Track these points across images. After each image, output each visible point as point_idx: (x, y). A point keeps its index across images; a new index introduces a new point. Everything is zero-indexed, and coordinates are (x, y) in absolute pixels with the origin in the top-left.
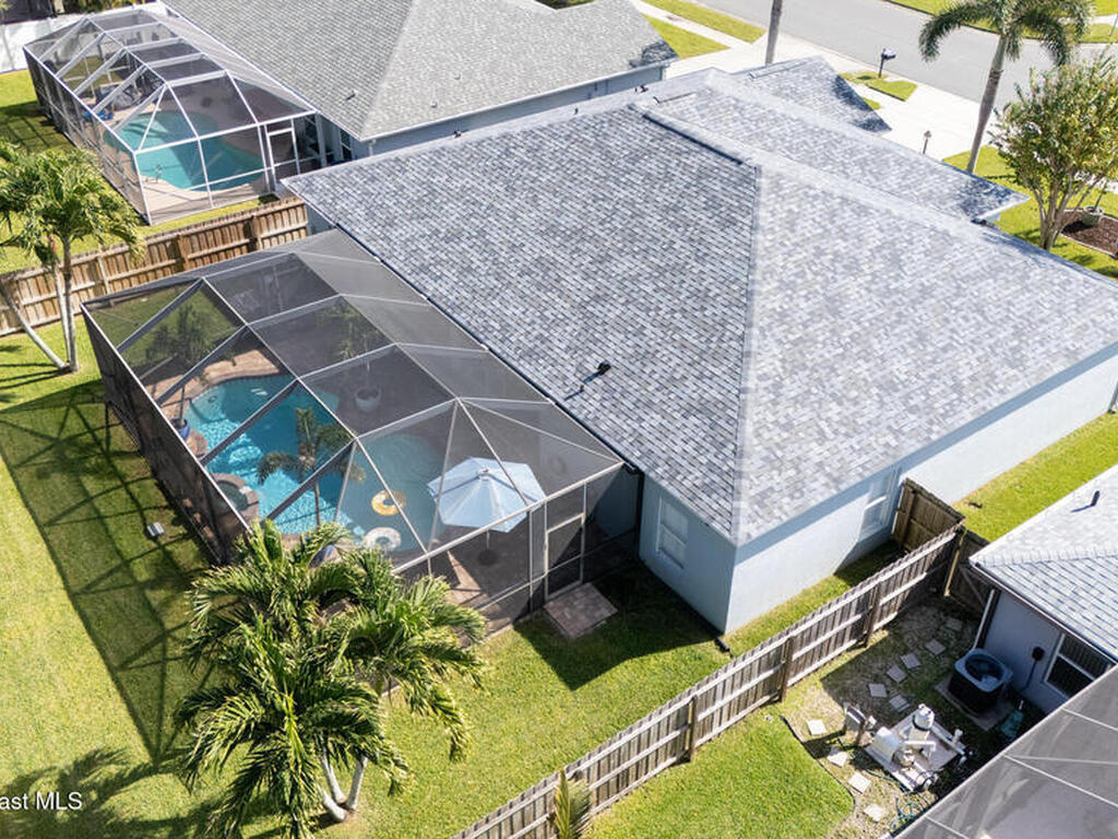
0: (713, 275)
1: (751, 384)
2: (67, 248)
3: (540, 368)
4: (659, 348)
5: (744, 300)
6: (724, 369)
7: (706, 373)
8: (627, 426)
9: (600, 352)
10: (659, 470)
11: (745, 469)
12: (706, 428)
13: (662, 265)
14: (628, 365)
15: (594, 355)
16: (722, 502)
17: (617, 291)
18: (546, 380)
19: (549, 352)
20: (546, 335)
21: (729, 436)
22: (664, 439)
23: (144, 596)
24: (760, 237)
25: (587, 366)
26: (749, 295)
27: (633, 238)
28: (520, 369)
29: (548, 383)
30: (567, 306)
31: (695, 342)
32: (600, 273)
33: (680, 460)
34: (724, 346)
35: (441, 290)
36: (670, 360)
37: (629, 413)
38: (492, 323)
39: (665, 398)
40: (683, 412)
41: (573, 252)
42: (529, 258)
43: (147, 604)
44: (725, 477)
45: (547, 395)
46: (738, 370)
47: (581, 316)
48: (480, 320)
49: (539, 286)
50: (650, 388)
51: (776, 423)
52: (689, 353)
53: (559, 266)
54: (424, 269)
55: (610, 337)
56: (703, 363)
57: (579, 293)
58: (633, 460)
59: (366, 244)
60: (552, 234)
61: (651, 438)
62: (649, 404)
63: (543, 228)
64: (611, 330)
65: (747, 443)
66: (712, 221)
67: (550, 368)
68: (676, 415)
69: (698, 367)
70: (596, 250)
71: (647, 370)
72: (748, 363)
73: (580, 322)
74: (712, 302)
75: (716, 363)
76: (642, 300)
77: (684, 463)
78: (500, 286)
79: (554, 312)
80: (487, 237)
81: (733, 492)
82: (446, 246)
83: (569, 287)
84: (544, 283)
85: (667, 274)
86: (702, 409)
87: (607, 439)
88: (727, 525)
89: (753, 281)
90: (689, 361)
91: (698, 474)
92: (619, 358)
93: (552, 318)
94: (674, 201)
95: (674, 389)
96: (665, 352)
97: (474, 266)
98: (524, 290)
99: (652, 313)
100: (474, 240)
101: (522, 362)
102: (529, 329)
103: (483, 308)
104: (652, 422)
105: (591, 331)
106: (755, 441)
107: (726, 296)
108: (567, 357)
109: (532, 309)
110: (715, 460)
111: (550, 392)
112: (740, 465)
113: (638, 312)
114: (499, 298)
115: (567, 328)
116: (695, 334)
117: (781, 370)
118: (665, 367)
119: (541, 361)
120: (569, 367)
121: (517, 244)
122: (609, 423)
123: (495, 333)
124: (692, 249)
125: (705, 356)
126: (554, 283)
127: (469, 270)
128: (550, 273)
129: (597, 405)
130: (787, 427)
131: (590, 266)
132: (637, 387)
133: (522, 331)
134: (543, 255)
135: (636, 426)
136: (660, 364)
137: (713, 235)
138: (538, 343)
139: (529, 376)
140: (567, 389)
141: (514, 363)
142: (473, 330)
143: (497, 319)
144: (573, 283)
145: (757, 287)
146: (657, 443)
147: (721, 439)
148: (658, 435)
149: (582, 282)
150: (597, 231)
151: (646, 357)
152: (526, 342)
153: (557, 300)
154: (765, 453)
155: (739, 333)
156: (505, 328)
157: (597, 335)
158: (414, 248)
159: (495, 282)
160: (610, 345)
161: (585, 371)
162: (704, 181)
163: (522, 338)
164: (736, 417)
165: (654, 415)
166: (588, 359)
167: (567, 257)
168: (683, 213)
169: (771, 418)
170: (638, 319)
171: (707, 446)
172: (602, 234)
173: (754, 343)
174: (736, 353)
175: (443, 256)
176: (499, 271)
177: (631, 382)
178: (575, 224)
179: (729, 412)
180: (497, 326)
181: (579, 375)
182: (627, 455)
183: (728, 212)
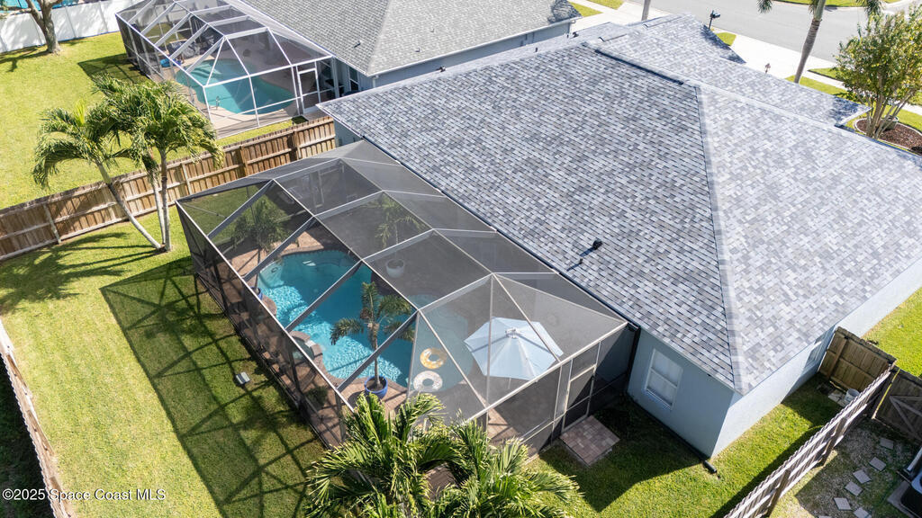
0: (675, 169)
1: (726, 257)
2: (163, 158)
3: (542, 245)
4: (640, 228)
5: (706, 189)
6: (701, 245)
7: (686, 248)
8: (626, 292)
9: (590, 231)
10: (660, 329)
11: (736, 328)
12: (695, 293)
13: (631, 162)
14: (617, 242)
15: (585, 234)
16: (721, 356)
17: (596, 183)
18: (549, 255)
19: (548, 232)
20: (543, 218)
21: (716, 301)
22: (659, 302)
23: (239, 435)
24: (709, 139)
25: (582, 242)
26: (710, 184)
27: (603, 142)
28: (526, 246)
29: (551, 257)
30: (556, 195)
31: (671, 222)
32: (580, 169)
33: (677, 321)
34: (697, 225)
35: (452, 184)
36: (651, 238)
37: (625, 281)
38: (497, 209)
39: (654, 269)
40: (672, 280)
41: (555, 154)
42: (519, 159)
43: (242, 442)
44: (720, 335)
45: (551, 267)
46: (713, 245)
47: (570, 203)
48: (487, 208)
49: (531, 181)
50: (640, 261)
51: (751, 288)
52: (668, 232)
53: (545, 164)
54: (436, 169)
55: (598, 220)
56: (681, 240)
57: (564, 185)
58: (635, 320)
59: (388, 151)
60: (535, 140)
61: (648, 302)
62: (641, 274)
63: (527, 136)
64: (597, 214)
65: (733, 306)
66: (666, 128)
67: (550, 245)
68: (665, 282)
69: (678, 243)
70: (574, 152)
71: (635, 246)
72: (721, 239)
73: (570, 208)
74: (680, 191)
75: (692, 240)
76: (619, 190)
77: (681, 323)
78: (499, 181)
79: (546, 200)
80: (484, 144)
81: (730, 348)
82: (452, 151)
83: (556, 181)
84: (535, 178)
85: (637, 169)
86: (688, 277)
87: (609, 302)
88: (730, 377)
89: (711, 174)
90: (669, 238)
91: (695, 333)
92: (608, 236)
93: (546, 205)
94: (632, 113)
95: (660, 261)
96: (646, 231)
97: (476, 166)
98: (519, 183)
99: (630, 200)
100: (473, 146)
101: (526, 240)
102: (528, 214)
103: (487, 198)
104: (646, 289)
105: (581, 215)
106: (739, 305)
107: (689, 185)
108: (563, 236)
109: (528, 198)
110: (707, 321)
111: (553, 264)
112: (731, 324)
113: (617, 199)
114: (499, 190)
115: (559, 213)
116: (670, 216)
117: (745, 244)
118: (649, 244)
119: (542, 239)
120: (567, 244)
121: (509, 149)
122: (608, 289)
123: (500, 217)
124: (653, 149)
125: (681, 234)
126: (543, 178)
127: (473, 169)
128: (539, 170)
129: (596, 274)
130: (760, 291)
131: (571, 164)
132: (627, 259)
133: (523, 216)
134: (531, 157)
135: (632, 292)
136: (644, 241)
137: (669, 138)
138: (537, 225)
139: (534, 251)
140: (568, 262)
141: (520, 242)
142: (482, 216)
143: (501, 207)
144: (560, 177)
145: (715, 179)
146: (655, 306)
147: (710, 303)
148: (653, 299)
149: (567, 176)
150: (573, 138)
151: (632, 235)
152: (527, 224)
153: (548, 191)
154: (748, 314)
155: (708, 215)
156: (508, 213)
157: (586, 218)
158: (427, 153)
159: (495, 178)
160: (599, 225)
161: (581, 247)
162: (654, 98)
163: (523, 221)
164: (718, 284)
165: (646, 282)
166: (582, 237)
167: (551, 158)
168: (642, 122)
169: (747, 285)
170: (619, 205)
171: (699, 308)
172: (577, 140)
173: (722, 223)
174: (708, 232)
175: (449, 158)
176: (496, 169)
177: (622, 256)
178: (553, 132)
179: (712, 280)
180: (501, 212)
181: (576, 250)
182: (629, 316)
183: (679, 121)
